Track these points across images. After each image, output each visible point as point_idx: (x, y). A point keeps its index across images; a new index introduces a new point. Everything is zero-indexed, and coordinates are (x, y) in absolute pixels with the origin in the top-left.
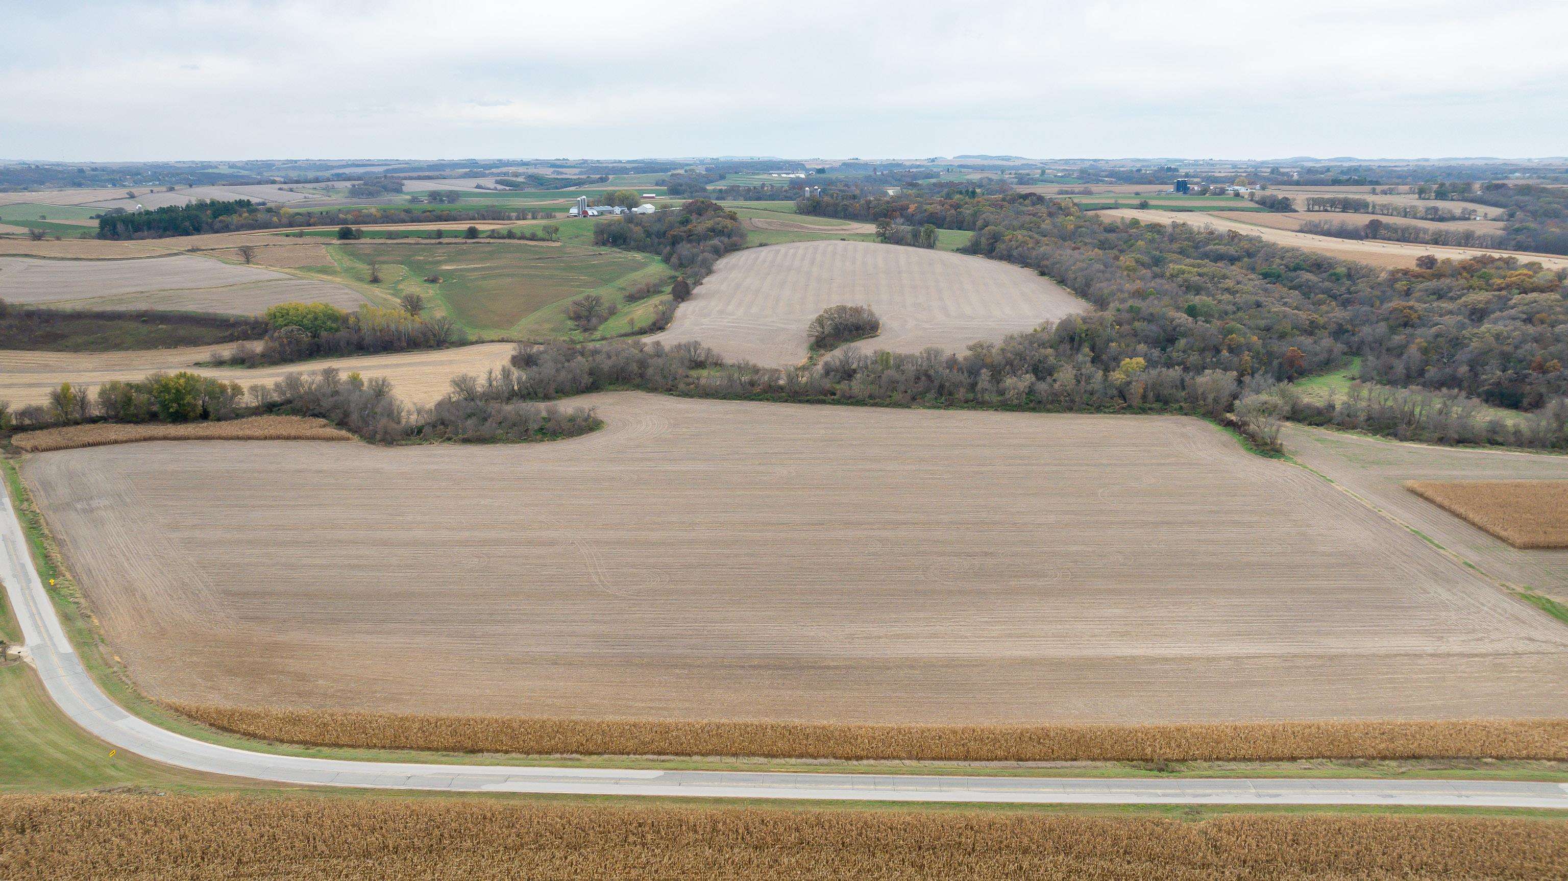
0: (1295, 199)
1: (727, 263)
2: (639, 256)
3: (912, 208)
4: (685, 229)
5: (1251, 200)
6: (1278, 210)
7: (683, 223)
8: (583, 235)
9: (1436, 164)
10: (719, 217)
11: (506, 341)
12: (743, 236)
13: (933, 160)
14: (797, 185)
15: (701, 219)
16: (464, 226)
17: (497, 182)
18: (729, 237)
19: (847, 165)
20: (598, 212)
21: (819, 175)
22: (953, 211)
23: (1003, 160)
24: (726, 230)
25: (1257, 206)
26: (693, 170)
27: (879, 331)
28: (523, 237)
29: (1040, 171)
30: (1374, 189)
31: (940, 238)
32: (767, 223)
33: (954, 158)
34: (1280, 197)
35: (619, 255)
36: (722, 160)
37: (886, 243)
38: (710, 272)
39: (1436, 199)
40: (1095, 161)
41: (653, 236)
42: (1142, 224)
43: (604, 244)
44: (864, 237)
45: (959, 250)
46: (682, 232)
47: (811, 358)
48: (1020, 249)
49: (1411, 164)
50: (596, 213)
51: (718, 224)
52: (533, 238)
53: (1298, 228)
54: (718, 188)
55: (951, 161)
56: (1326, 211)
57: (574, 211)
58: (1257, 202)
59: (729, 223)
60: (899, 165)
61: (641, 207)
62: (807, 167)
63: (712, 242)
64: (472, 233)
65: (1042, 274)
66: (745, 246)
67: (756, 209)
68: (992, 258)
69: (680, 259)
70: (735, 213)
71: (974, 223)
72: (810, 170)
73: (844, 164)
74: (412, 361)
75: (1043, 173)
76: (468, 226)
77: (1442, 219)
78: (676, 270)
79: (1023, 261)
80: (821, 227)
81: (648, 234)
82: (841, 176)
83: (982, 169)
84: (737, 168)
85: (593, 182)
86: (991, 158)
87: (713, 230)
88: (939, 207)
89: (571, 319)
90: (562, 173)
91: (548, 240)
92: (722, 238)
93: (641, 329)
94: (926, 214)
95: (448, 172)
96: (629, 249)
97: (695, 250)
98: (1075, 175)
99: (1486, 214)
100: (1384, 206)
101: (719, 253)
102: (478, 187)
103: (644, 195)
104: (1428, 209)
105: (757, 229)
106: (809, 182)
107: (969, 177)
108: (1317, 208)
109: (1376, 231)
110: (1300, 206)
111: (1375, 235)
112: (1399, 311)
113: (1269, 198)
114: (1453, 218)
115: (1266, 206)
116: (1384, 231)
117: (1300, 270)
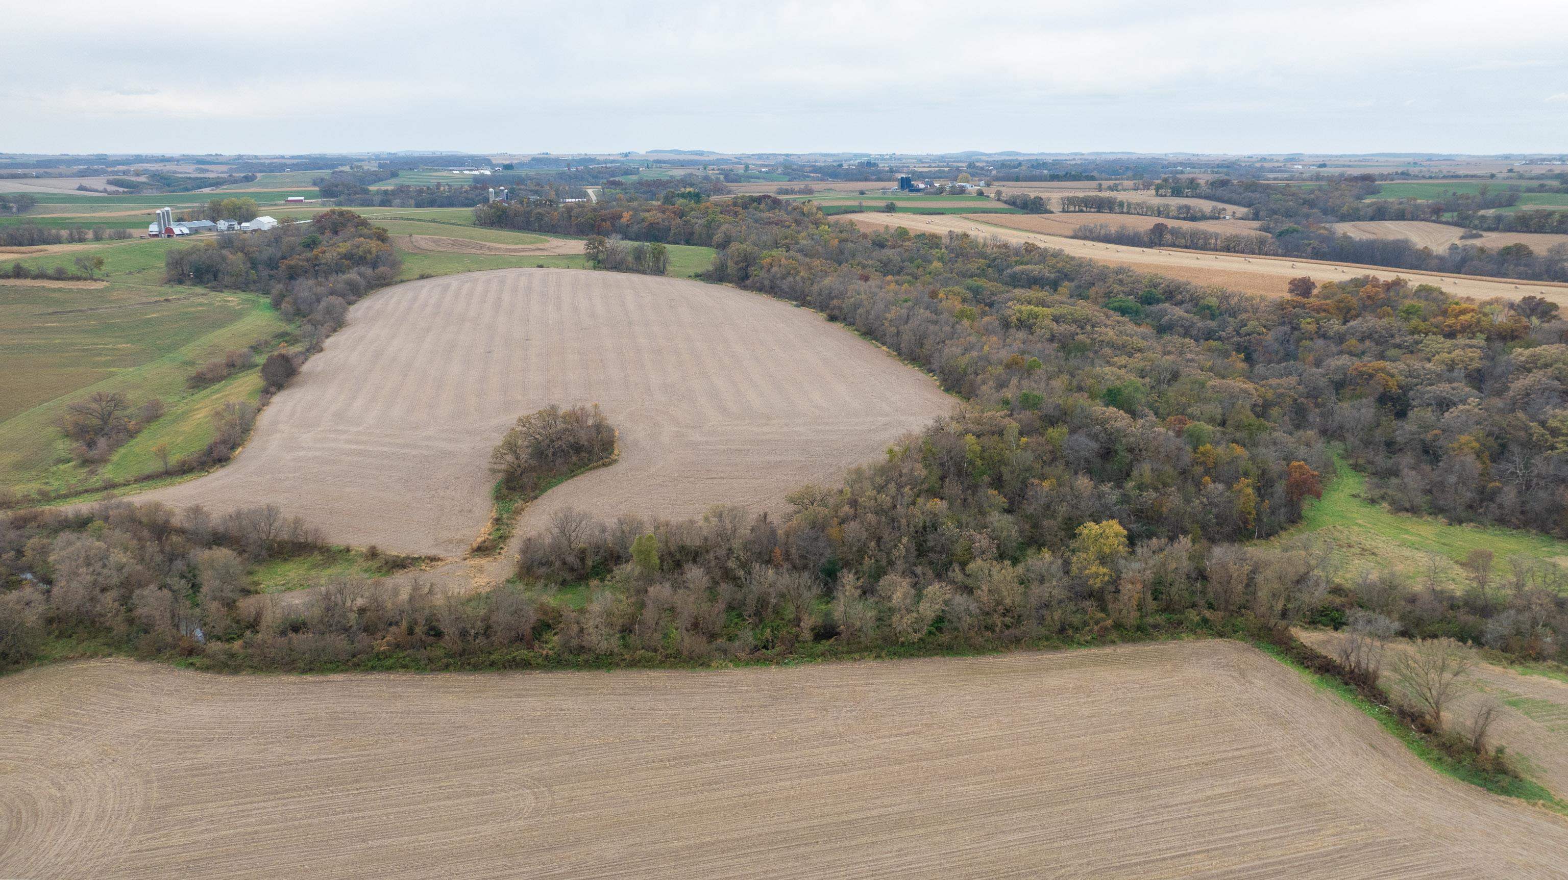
0: (1049, 199)
1: (369, 308)
2: (233, 299)
3: (626, 217)
4: (309, 255)
5: (999, 200)
6: (1030, 211)
7: (308, 246)
8: (153, 267)
9: (1090, 158)
10: (361, 236)
12: (394, 264)
13: (627, 155)
14: (481, 184)
15: (336, 239)
17: (110, 182)
18: (374, 266)
19: (537, 161)
20: (190, 229)
21: (506, 172)
22: (678, 221)
23: (697, 154)
24: (369, 256)
25: (1006, 206)
26: (361, 167)
27: (616, 452)
28: (44, 275)
29: (743, 166)
30: (1100, 185)
31: (672, 258)
32: (434, 241)
34: (1033, 196)
35: (202, 300)
36: (400, 155)
37: (600, 269)
38: (338, 324)
39: (1172, 196)
40: (787, 155)
41: (260, 267)
42: (912, 234)
43: (180, 282)
44: (569, 261)
45: (698, 276)
46: (303, 260)
47: (498, 520)
48: (791, 279)
49: (1076, 157)
50: (186, 231)
51: (358, 247)
52: (60, 275)
53: (1071, 233)
54: (384, 188)
55: (643, 156)
56: (1081, 211)
57: (154, 228)
58: (1005, 202)
59: (373, 245)
60: (592, 160)
61: (254, 221)
62: (494, 162)
63: (347, 276)
65: (832, 318)
66: (398, 279)
67: (420, 220)
68: (746, 288)
69: (295, 303)
70: (385, 231)
71: (710, 237)
72: (497, 165)
73: (534, 159)
75: (747, 168)
77: (1193, 219)
78: (289, 321)
79: (801, 298)
80: (508, 246)
81: (254, 264)
82: (532, 173)
83: (682, 164)
84: (412, 163)
85: (235, 182)
86: (685, 153)
87: (349, 256)
88: (659, 215)
89: (67, 435)
90: (207, 171)
91: (85, 279)
92: (363, 269)
93: (184, 463)
94: (645, 225)
95: (63, 169)
96: (219, 287)
97: (320, 290)
98: (780, 171)
99: (1234, 213)
100: (1138, 205)
101: (356, 292)
102: (81, 188)
103: (290, 198)
104: (1180, 208)
105: (420, 252)
106: (494, 181)
107: (670, 173)
108: (1072, 208)
109: (1161, 236)
110: (1055, 206)
111: (1160, 241)
112: (1371, 376)
113: (1018, 196)
114: (1204, 217)
115: (1017, 206)
116: (1168, 237)
117: (1158, 301)
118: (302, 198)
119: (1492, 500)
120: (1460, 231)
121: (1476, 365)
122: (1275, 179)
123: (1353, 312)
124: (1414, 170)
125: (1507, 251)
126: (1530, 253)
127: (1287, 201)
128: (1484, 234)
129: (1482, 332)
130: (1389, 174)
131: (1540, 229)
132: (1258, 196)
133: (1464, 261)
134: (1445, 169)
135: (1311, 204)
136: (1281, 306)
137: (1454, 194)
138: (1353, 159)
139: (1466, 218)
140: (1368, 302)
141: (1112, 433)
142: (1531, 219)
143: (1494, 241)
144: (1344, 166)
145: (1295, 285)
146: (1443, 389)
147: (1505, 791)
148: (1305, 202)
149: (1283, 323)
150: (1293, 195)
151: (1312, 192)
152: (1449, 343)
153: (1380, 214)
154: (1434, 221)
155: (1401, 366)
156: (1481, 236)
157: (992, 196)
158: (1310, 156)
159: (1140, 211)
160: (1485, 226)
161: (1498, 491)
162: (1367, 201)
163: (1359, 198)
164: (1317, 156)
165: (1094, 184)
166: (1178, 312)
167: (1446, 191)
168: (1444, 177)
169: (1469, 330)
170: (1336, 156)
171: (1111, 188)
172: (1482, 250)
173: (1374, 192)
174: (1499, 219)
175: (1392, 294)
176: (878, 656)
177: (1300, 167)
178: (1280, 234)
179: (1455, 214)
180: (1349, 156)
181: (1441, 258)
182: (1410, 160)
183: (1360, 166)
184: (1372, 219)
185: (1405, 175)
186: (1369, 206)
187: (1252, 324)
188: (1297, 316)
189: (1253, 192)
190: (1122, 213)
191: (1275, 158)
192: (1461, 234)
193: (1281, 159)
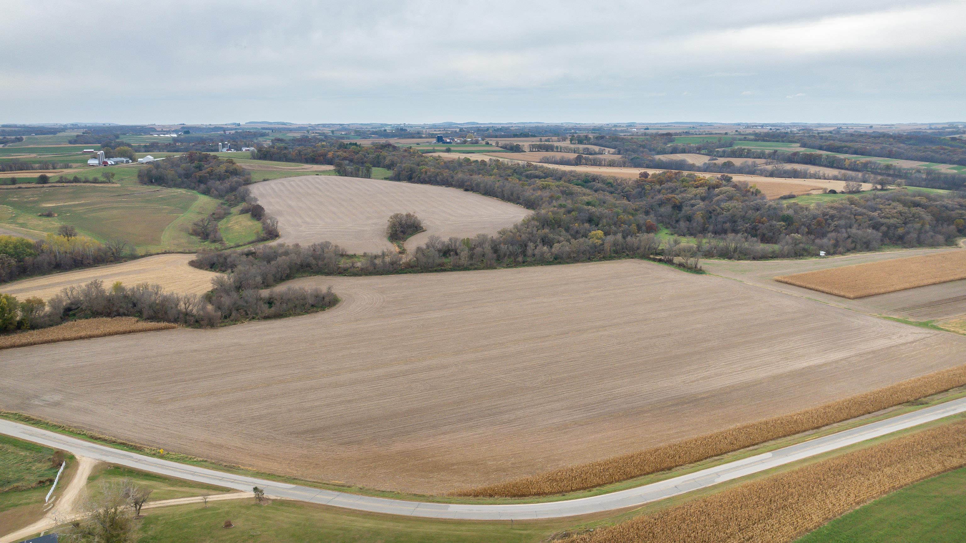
0: (524, 145)
5: (497, 146)
6: (516, 151)
11: (169, 253)
15: (210, 164)
16: (36, 175)
20: (114, 162)
23: (281, 124)
25: (502, 149)
27: (424, 228)
28: (86, 181)
30: (541, 139)
31: (374, 172)
33: (246, 123)
34: (515, 144)
39: (578, 143)
44: (327, 173)
45: (387, 179)
47: (399, 246)
50: (113, 163)
52: (95, 181)
56: (539, 151)
57: (93, 162)
58: (501, 147)
61: (145, 158)
64: (44, 180)
66: (253, 181)
74: (114, 272)
76: (39, 175)
77: (591, 154)
89: (192, 235)
99: (609, 151)
100: (564, 148)
103: (85, 150)
104: (584, 149)
108: (534, 150)
109: (580, 161)
110: (526, 149)
111: (580, 163)
112: (670, 199)
113: (508, 144)
114: (595, 153)
115: (508, 149)
116: (584, 161)
117: (590, 182)
118: (93, 150)
119: (706, 230)
120: (708, 158)
121: (704, 195)
122: (625, 136)
123: (663, 182)
124: (692, 131)
125: (725, 164)
126: (733, 165)
127: (633, 145)
128: (718, 158)
129: (706, 186)
130: (680, 133)
131: (740, 156)
132: (619, 143)
133: (707, 168)
134: (707, 130)
135: (644, 147)
136: (637, 181)
137: (707, 141)
138: (662, 125)
139: (711, 152)
140: (669, 179)
141: (591, 213)
142: (736, 152)
143: (721, 161)
144: (658, 129)
145: (641, 175)
146: (693, 202)
147: (701, 274)
148: (641, 146)
149: (638, 188)
150: (635, 142)
151: (643, 141)
152: (696, 189)
153: (674, 151)
154: (698, 154)
155: (680, 196)
156: (717, 159)
157: (494, 144)
158: (640, 124)
159: (566, 151)
160: (719, 155)
161: (708, 227)
162: (669, 145)
163: (666, 144)
164: (643, 124)
165: (538, 139)
166: (600, 185)
167: (703, 140)
168: (706, 134)
169: (702, 185)
170: (653, 124)
171: (546, 141)
172: (715, 164)
173: (672, 141)
174: (724, 152)
175: (677, 176)
176: (542, 265)
177: (635, 130)
178: (632, 159)
179: (706, 151)
180: (660, 123)
181: (699, 167)
182: (692, 126)
183: (664, 129)
184: (671, 153)
185: (688, 133)
186: (669, 147)
187: (627, 188)
188: (643, 185)
189: (616, 141)
190: (558, 152)
191: (622, 125)
192: (709, 159)
193: (625, 125)
